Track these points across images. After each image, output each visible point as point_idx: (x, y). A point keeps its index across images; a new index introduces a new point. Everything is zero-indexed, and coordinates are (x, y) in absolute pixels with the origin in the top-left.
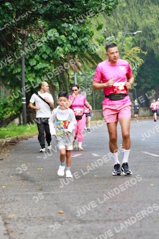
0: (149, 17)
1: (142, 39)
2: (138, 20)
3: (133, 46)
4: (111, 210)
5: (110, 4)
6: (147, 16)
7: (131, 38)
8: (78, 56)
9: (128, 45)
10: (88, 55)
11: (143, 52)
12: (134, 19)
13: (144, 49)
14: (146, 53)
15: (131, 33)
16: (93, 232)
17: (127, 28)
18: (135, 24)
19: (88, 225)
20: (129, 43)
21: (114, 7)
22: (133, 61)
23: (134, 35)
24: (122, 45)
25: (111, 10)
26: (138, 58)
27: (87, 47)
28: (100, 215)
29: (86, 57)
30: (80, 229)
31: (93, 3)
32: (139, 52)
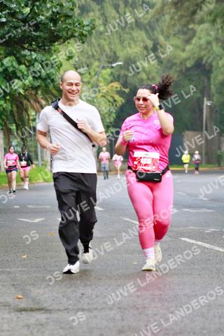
0: (132, 45)
1: (123, 72)
2: (118, 48)
3: (112, 82)
4: (84, 296)
5: (85, 28)
6: (129, 44)
7: (109, 71)
8: (42, 93)
9: (105, 79)
10: (54, 92)
11: (124, 89)
12: (113, 47)
13: (125, 85)
14: (127, 91)
15: (109, 65)
16: (62, 325)
17: (104, 58)
18: (115, 53)
19: (54, 316)
20: (107, 77)
21: (90, 32)
22: (112, 100)
23: (112, 67)
24: (98, 80)
25: (86, 36)
26: (117, 97)
27: (53, 81)
28: (71, 302)
29: (52, 94)
30: (44, 320)
31: (64, 26)
32: (119, 89)
